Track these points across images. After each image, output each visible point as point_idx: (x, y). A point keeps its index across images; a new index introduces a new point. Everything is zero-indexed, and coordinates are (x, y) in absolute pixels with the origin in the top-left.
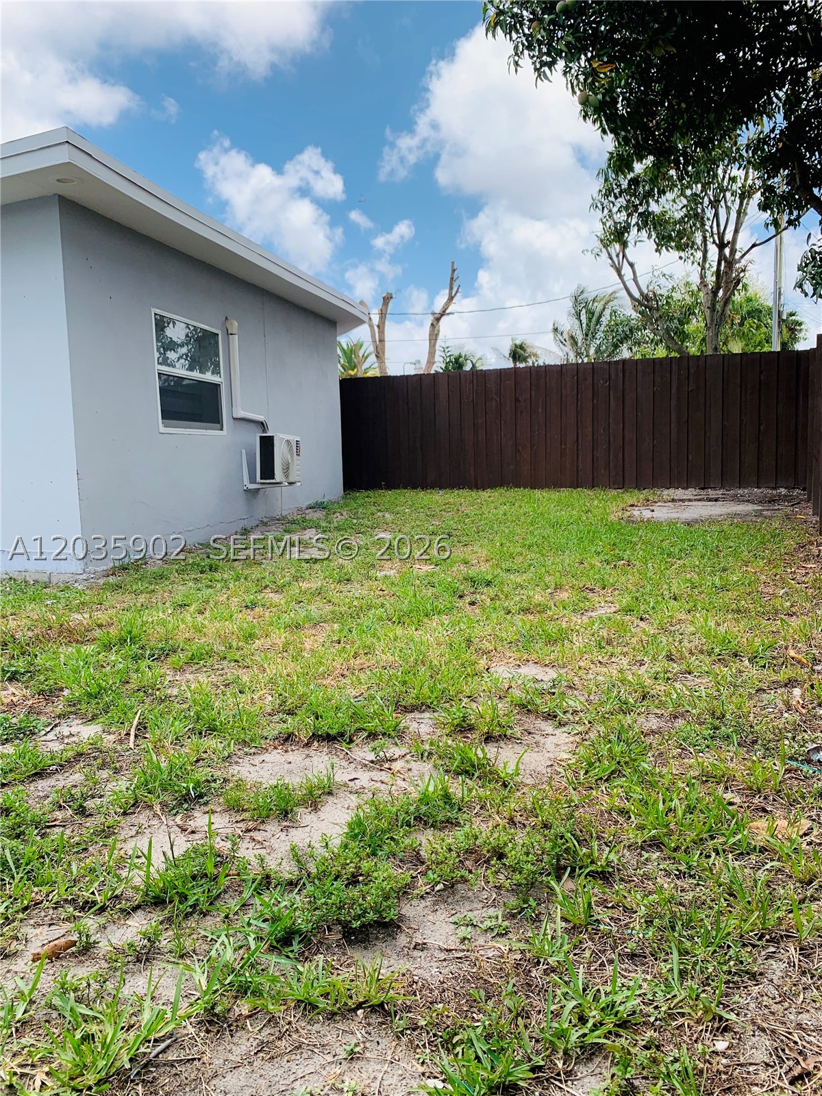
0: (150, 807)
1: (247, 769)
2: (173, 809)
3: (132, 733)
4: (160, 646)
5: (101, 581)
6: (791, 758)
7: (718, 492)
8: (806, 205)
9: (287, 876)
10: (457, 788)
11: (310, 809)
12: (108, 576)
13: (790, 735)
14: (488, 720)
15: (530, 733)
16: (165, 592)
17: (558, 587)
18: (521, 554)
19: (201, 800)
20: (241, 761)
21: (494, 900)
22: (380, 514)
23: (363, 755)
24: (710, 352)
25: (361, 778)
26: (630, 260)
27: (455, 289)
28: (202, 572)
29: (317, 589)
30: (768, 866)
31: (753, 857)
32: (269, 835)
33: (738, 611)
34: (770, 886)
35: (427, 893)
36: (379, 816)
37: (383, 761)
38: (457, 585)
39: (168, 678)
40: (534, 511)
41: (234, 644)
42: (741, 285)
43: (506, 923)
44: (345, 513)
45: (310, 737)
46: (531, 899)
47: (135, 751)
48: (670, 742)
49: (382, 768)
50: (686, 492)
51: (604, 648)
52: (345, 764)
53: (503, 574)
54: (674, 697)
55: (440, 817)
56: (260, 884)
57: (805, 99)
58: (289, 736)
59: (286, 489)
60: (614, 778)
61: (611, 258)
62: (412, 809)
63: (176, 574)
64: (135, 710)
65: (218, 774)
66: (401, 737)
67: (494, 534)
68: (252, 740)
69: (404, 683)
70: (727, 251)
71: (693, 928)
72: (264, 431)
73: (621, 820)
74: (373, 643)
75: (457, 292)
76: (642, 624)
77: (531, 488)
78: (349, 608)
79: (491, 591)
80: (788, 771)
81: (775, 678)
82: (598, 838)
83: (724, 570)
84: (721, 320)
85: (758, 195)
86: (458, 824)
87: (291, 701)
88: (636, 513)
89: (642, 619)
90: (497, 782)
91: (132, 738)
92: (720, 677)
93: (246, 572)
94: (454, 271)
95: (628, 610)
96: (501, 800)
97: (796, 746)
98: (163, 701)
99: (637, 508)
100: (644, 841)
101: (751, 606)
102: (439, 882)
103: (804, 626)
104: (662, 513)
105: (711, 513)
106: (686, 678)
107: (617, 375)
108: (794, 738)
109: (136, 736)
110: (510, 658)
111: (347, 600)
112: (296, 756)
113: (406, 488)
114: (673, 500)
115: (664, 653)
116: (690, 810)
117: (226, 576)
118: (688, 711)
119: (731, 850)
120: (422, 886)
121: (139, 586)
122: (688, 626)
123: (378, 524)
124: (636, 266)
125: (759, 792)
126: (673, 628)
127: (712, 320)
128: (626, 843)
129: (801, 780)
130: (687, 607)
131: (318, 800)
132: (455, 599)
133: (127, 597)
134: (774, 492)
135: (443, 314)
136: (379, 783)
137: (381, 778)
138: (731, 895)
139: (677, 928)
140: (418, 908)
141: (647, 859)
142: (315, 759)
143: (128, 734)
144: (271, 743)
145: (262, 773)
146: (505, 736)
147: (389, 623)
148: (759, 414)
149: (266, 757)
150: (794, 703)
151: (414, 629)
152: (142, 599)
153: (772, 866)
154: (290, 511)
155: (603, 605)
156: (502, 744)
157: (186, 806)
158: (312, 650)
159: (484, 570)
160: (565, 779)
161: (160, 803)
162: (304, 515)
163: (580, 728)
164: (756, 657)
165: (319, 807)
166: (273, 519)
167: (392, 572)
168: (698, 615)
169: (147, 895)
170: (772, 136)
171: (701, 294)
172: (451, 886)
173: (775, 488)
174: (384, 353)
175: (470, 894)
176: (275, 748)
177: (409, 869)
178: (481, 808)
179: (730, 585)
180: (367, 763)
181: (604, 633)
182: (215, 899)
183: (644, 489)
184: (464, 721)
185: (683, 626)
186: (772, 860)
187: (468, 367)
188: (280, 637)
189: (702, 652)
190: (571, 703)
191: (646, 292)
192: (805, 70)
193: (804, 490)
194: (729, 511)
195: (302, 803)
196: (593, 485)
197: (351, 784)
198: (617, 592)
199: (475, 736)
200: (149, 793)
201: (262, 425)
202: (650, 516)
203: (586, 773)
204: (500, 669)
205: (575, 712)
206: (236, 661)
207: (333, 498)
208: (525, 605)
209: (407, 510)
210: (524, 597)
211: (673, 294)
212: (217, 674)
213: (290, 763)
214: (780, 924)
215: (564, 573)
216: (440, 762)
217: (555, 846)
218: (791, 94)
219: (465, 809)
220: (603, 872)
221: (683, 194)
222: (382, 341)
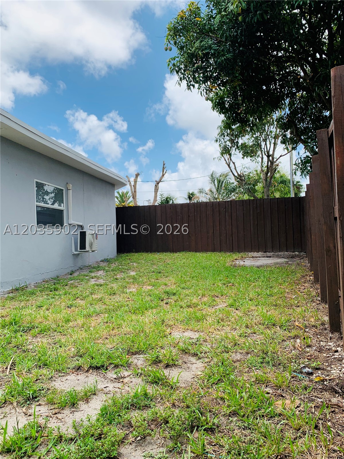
0: (12, 403)
1: (59, 384)
2: (22, 404)
3: (9, 368)
4: (28, 325)
5: (6, 296)
6: (294, 372)
7: (271, 254)
8: (298, 142)
9: (70, 436)
10: (151, 390)
11: (85, 402)
12: (9, 293)
13: (294, 361)
14: (168, 357)
15: (186, 363)
16: (33, 300)
17: (203, 295)
18: (189, 281)
19: (36, 399)
20: (57, 379)
21: (163, 443)
22: (132, 264)
23: (111, 375)
24: (265, 197)
25: (110, 386)
26: (233, 161)
27: (165, 171)
28: (51, 291)
29: (100, 298)
30: (282, 423)
31: (276, 418)
32: (65, 415)
33: (276, 306)
34: (282, 432)
35: (133, 442)
36: (115, 404)
37: (120, 378)
38: (161, 295)
39: (29, 341)
40: (196, 262)
41: (60, 324)
42: (277, 171)
43: (167, 455)
44: (116, 264)
45: (89, 368)
46: (178, 443)
47: (9, 376)
48: (244, 365)
49: (119, 381)
50: (258, 254)
51: (220, 323)
52: (103, 380)
53: (180, 290)
54: (248, 345)
55: (142, 404)
56: (57, 441)
57: (296, 104)
58: (80, 367)
59: (91, 254)
60: (220, 383)
61: (226, 161)
62: (130, 400)
63: (39, 292)
64: (11, 357)
65: (45, 386)
66: (129, 367)
67: (179, 272)
68: (63, 370)
69: (133, 342)
70: (271, 158)
71: (248, 454)
72: (82, 229)
73: (221, 402)
74: (121, 323)
75: (166, 173)
76: (237, 311)
77: (195, 252)
78: (113, 307)
79: (175, 298)
80: (293, 377)
81: (289, 335)
82: (210, 411)
83: (271, 287)
84: (270, 185)
85: (280, 138)
86: (150, 407)
87: (82, 351)
88: (237, 263)
89: (237, 309)
90: (169, 386)
91: (8, 370)
92: (267, 335)
93: (70, 291)
94: (164, 164)
95: (231, 306)
96: (170, 395)
97: (296, 366)
98: (25, 352)
99: (238, 261)
100: (230, 412)
101: (281, 303)
102: (139, 436)
103: (302, 311)
104: (248, 262)
105: (267, 262)
106: (253, 335)
107: (228, 206)
108: (295, 362)
109: (10, 369)
110: (180, 328)
111: (113, 303)
112: (82, 377)
113: (143, 252)
114: (253, 257)
115: (244, 325)
116: (250, 397)
117: (61, 293)
118: (253, 351)
119: (267, 415)
120: (131, 439)
121: (22, 298)
122: (256, 312)
123: (130, 269)
124: (235, 164)
125: (280, 388)
126: (249, 313)
127: (266, 185)
128: (223, 413)
129: (298, 381)
130: (256, 304)
131: (89, 397)
132: (160, 301)
133: (16, 303)
134: (293, 253)
135: (160, 181)
136: (117, 389)
137: (118, 386)
138: (265, 437)
139: (241, 455)
140: (128, 449)
141: (231, 421)
142: (90, 378)
143: (7, 368)
144: (71, 371)
145: (65, 385)
146: (175, 365)
147: (130, 313)
148: (286, 222)
149: (68, 377)
150: (297, 346)
151: (140, 316)
152: (22, 304)
153: (284, 423)
154: (93, 263)
155: (221, 303)
156: (173, 368)
157: (28, 402)
158: (94, 327)
159: (173, 288)
160: (198, 384)
161: (17, 402)
162: (99, 265)
163: (207, 360)
164: (282, 326)
165: (89, 401)
166: (85, 266)
167: (134, 290)
168: (260, 307)
169: (4, 448)
170: (285, 116)
171: (261, 175)
172: (144, 438)
173: (294, 252)
174: (136, 196)
175: (152, 441)
176: (73, 373)
177: (126, 430)
178: (161, 399)
179: (273, 294)
180: (113, 379)
181: (221, 316)
182: (36, 449)
183: (241, 252)
184: (157, 358)
185: (254, 312)
186: (284, 420)
187: (171, 202)
188: (80, 321)
189: (260, 324)
190: (204, 348)
191: (240, 174)
192: (296, 93)
193: (305, 252)
194: (275, 261)
195: (82, 399)
196: (220, 251)
197: (105, 389)
198: (227, 298)
199: (161, 365)
200: (12, 397)
201: (81, 227)
202: (243, 264)
203: (208, 380)
204: (176, 334)
205: (206, 353)
206: (60, 332)
207: (112, 257)
208: (189, 304)
209: (143, 262)
210: (189, 300)
211: (250, 174)
212: (51, 338)
213: (79, 380)
214: (285, 451)
215: (206, 289)
216: (145, 378)
217: (190, 416)
218: (291, 101)
219: (154, 400)
220: (211, 428)
221: (252, 136)
222: (135, 192)
